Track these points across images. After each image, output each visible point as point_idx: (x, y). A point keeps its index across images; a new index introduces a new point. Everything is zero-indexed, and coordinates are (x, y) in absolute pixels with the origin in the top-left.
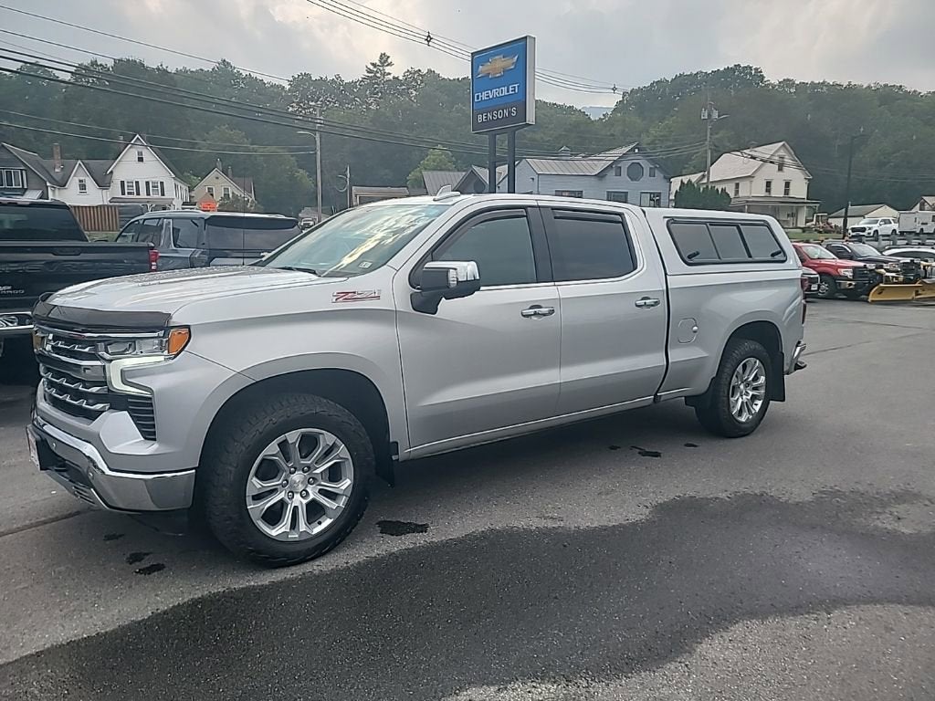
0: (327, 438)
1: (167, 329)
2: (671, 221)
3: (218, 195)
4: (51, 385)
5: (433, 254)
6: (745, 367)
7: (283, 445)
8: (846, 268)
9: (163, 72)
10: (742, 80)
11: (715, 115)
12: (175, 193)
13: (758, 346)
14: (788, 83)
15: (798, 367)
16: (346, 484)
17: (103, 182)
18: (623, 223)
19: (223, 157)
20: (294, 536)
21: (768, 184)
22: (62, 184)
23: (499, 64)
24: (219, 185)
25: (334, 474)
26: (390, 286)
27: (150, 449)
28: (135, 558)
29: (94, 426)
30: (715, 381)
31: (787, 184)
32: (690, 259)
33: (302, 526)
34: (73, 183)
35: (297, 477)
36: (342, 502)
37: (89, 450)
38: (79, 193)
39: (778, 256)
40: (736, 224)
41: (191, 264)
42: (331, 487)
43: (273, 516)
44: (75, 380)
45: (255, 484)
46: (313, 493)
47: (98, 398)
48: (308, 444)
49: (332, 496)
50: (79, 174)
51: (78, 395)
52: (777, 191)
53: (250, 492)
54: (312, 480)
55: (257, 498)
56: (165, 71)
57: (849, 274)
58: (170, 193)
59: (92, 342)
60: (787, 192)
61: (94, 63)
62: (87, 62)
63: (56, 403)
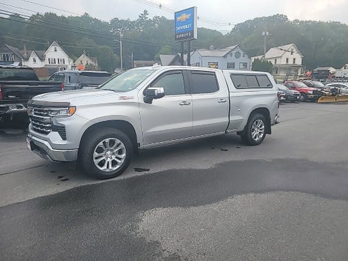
0: (118, 141)
1: (69, 107)
2: (232, 75)
3: (85, 63)
4: (34, 125)
5: (151, 85)
6: (257, 123)
7: (104, 143)
8: (310, 90)
9: (63, 17)
10: (279, 20)
11: (268, 33)
12: (68, 63)
13: (261, 116)
14: (297, 21)
15: (276, 123)
16: (124, 155)
17: (42, 59)
18: (215, 75)
19: (86, 50)
20: (108, 170)
21: (287, 59)
22: (27, 59)
23: (185, 16)
24: (84, 60)
25: (120, 152)
26: (137, 95)
27: (65, 142)
28: (60, 177)
29: (47, 136)
30: (246, 127)
31: (294, 59)
32: (238, 87)
33: (110, 167)
34: (31, 59)
35: (109, 152)
36: (123, 161)
37: (46, 143)
38: (33, 63)
39: (270, 86)
40: (255, 75)
41: (75, 88)
42: (119, 156)
43: (102, 164)
44: (42, 123)
45: (96, 154)
46: (114, 157)
47: (49, 128)
48: (112, 143)
49: (120, 159)
50: (33, 56)
51: (42, 127)
52: (291, 62)
53: (94, 156)
54: (113, 154)
55: (96, 158)
56: (64, 17)
57: (311, 92)
58: (66, 63)
59: (46, 111)
60: (294, 62)
61: (38, 14)
62: (35, 14)
63: (35, 130)
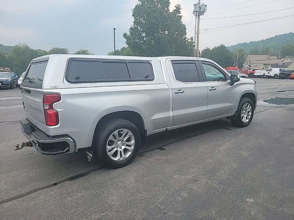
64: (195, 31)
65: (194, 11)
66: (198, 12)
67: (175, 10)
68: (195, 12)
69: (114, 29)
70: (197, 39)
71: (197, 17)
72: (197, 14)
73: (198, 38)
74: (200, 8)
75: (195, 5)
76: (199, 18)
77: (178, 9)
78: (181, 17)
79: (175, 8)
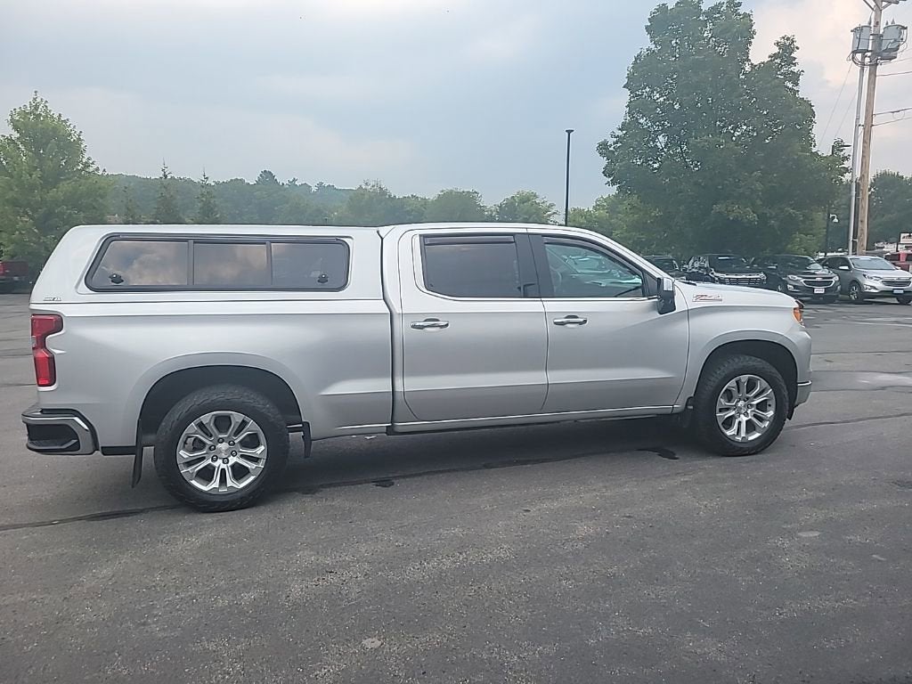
64: (858, 119)
65: (853, 52)
66: (869, 54)
67: (775, 56)
68: (859, 56)
69: (569, 132)
70: (864, 147)
71: (867, 69)
72: (867, 60)
73: (867, 142)
74: (878, 38)
75: (858, 31)
76: (873, 74)
77: (787, 49)
78: (795, 78)
79: (776, 50)
